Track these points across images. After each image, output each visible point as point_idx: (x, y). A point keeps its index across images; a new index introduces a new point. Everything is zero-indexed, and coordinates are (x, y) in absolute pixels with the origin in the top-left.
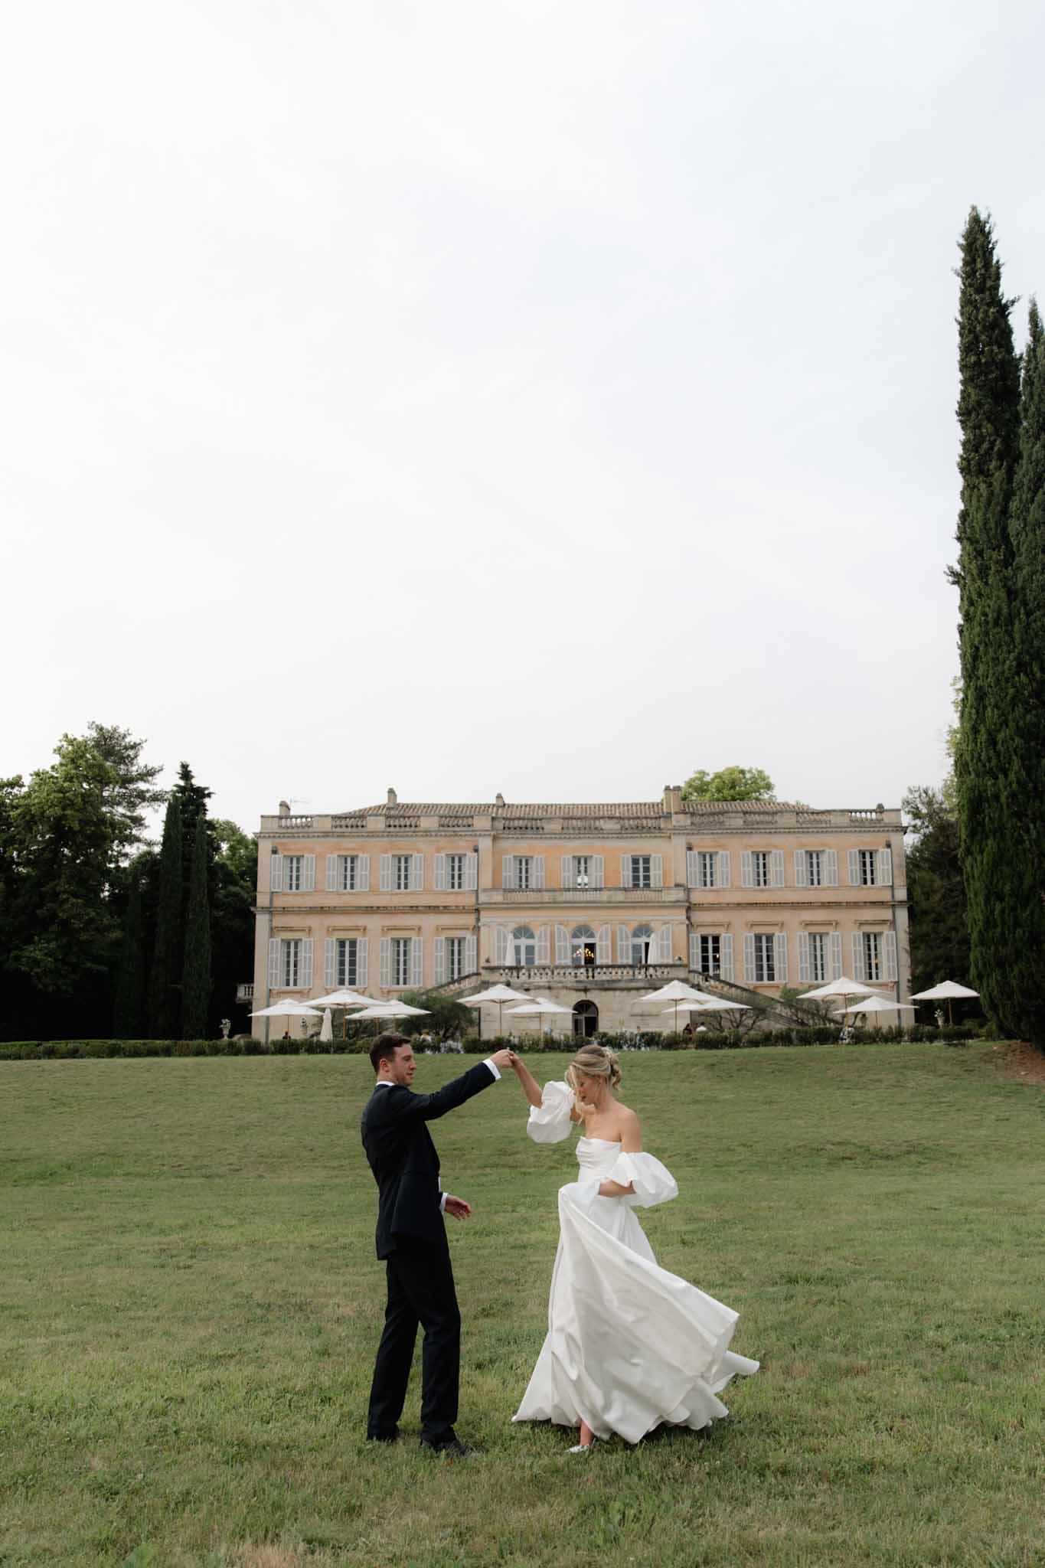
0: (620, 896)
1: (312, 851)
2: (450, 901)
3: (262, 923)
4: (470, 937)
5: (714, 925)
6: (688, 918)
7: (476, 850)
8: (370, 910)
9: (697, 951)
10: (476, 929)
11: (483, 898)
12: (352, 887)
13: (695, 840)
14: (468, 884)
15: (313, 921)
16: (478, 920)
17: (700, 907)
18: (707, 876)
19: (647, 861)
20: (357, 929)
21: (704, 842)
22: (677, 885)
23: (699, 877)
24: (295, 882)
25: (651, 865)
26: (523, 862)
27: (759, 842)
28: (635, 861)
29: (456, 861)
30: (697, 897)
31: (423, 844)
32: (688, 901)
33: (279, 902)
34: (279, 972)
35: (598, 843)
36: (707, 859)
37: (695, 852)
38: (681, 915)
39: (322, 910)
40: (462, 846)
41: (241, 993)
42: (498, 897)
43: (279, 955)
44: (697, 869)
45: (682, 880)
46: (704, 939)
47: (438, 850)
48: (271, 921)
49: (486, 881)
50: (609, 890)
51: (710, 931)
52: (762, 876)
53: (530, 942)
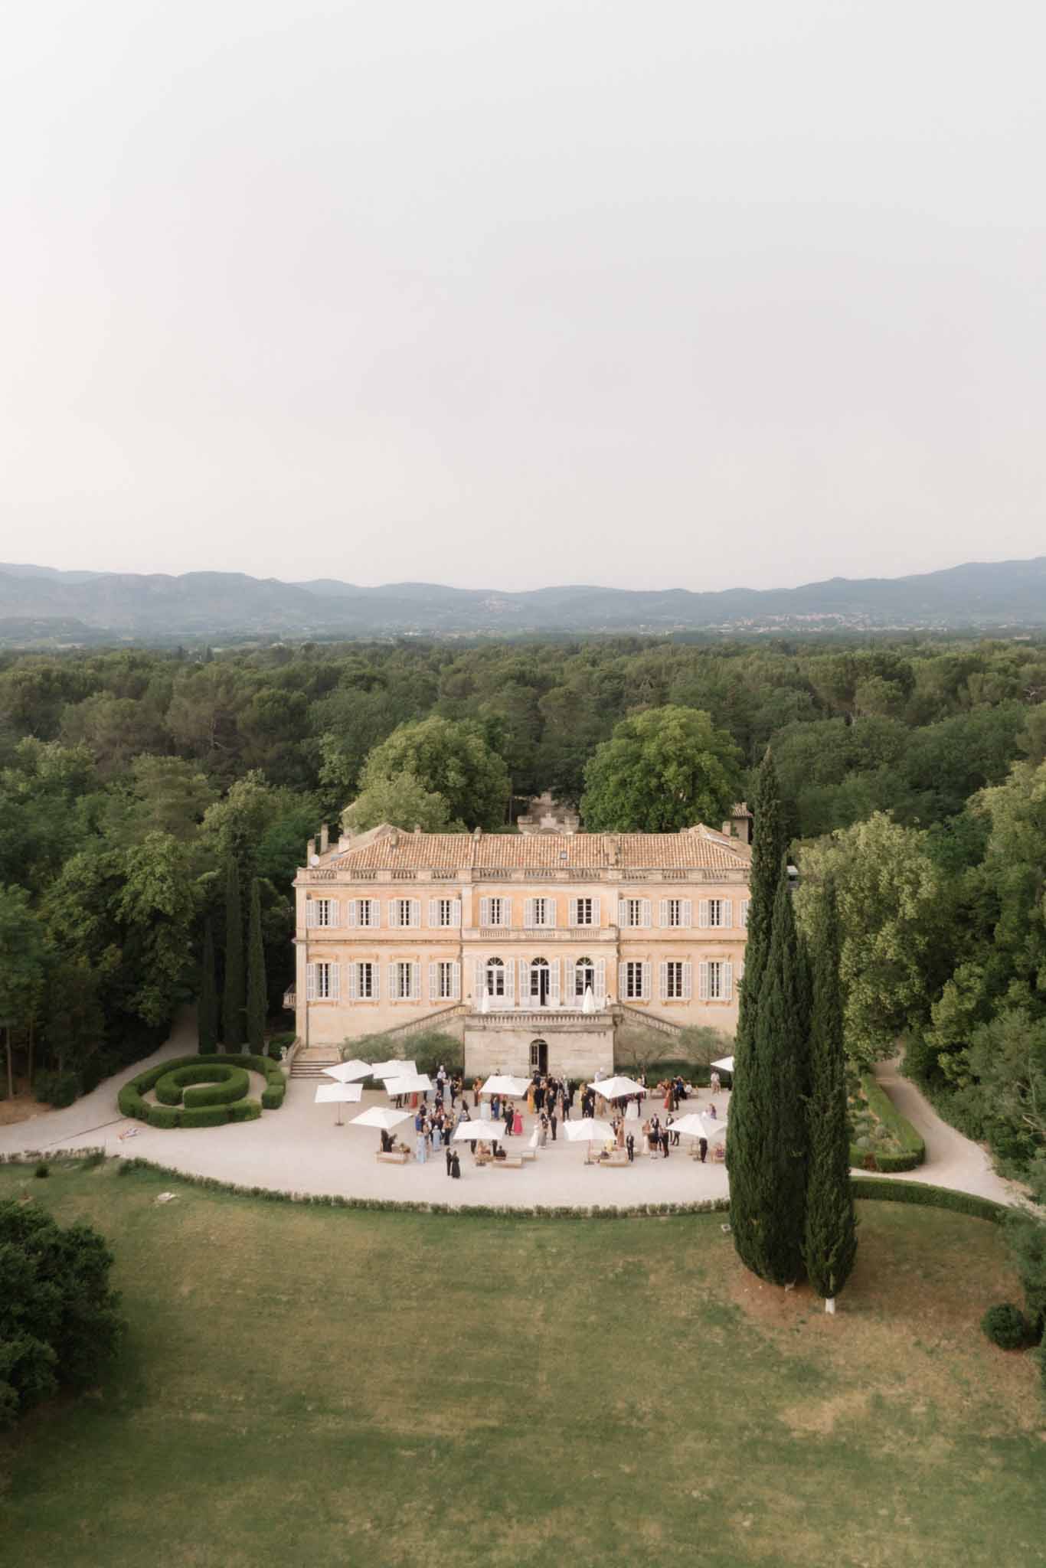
0: (567, 936)
1: (336, 897)
2: (442, 936)
3: (300, 952)
4: (455, 965)
5: (638, 956)
6: (618, 951)
7: (460, 898)
8: (382, 942)
9: (625, 975)
10: (460, 958)
11: (466, 936)
12: (367, 923)
13: (625, 890)
14: (454, 925)
15: (339, 950)
16: (461, 951)
17: (628, 941)
18: (634, 919)
19: (589, 901)
20: (370, 956)
21: (633, 892)
22: (611, 925)
23: (627, 918)
24: (324, 918)
25: (592, 905)
26: (496, 904)
27: (673, 892)
28: (580, 902)
29: (445, 907)
30: (624, 935)
31: (420, 891)
32: (618, 939)
33: (312, 936)
34: (314, 988)
35: (552, 888)
36: (634, 906)
37: (625, 900)
38: (613, 951)
39: (345, 942)
40: (448, 893)
41: (287, 1001)
42: (476, 936)
43: (314, 976)
44: (626, 914)
45: (614, 921)
46: (630, 965)
47: (432, 897)
48: (307, 950)
49: (468, 920)
50: (560, 930)
51: (635, 961)
52: (674, 919)
53: (500, 968)
